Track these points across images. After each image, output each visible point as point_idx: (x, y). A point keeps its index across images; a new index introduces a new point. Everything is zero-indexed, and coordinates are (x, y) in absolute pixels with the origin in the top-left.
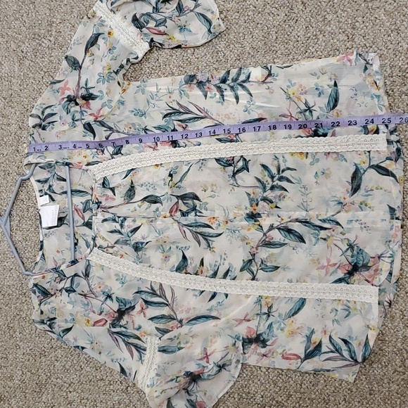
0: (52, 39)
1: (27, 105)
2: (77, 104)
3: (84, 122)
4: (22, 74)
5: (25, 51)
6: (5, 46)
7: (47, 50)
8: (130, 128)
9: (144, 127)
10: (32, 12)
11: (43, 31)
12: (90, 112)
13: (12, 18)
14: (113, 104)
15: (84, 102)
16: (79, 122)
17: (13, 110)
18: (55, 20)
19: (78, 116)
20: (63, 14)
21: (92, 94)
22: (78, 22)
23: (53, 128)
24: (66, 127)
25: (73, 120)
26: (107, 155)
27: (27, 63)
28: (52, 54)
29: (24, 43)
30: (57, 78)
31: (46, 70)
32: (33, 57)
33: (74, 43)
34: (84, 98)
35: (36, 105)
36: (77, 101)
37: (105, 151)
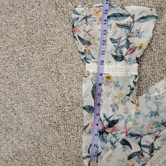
0: (69, 104)
1: (78, 153)
2: (107, 133)
3: (120, 141)
4: (63, 136)
5: (56, 121)
6: (42, 126)
7: (70, 112)
8: (152, 128)
9: (161, 122)
10: (47, 96)
11: (61, 103)
12: (120, 132)
13: (37, 107)
14: (133, 117)
15: (111, 129)
16: (117, 143)
17: (71, 162)
18: (65, 92)
19: (114, 140)
20: (67, 86)
21: (113, 121)
22: (80, 84)
23: (102, 158)
24: (110, 151)
25: (112, 144)
26: (147, 156)
27: (62, 127)
28: (75, 113)
29: (53, 117)
30: (85, 125)
31: (77, 125)
32: (64, 121)
33: (84, 97)
34: (109, 126)
35: (82, 150)
36: (107, 131)
37: (144, 154)
